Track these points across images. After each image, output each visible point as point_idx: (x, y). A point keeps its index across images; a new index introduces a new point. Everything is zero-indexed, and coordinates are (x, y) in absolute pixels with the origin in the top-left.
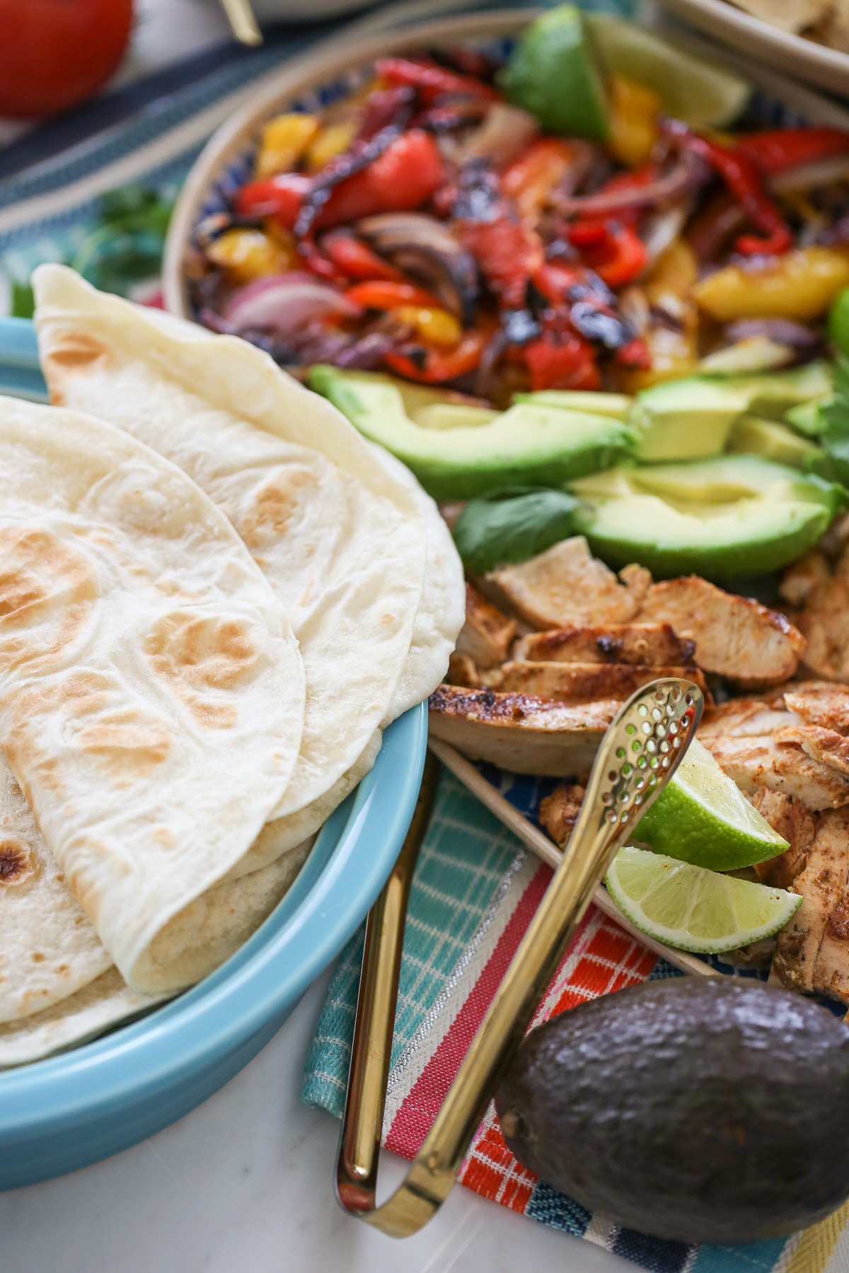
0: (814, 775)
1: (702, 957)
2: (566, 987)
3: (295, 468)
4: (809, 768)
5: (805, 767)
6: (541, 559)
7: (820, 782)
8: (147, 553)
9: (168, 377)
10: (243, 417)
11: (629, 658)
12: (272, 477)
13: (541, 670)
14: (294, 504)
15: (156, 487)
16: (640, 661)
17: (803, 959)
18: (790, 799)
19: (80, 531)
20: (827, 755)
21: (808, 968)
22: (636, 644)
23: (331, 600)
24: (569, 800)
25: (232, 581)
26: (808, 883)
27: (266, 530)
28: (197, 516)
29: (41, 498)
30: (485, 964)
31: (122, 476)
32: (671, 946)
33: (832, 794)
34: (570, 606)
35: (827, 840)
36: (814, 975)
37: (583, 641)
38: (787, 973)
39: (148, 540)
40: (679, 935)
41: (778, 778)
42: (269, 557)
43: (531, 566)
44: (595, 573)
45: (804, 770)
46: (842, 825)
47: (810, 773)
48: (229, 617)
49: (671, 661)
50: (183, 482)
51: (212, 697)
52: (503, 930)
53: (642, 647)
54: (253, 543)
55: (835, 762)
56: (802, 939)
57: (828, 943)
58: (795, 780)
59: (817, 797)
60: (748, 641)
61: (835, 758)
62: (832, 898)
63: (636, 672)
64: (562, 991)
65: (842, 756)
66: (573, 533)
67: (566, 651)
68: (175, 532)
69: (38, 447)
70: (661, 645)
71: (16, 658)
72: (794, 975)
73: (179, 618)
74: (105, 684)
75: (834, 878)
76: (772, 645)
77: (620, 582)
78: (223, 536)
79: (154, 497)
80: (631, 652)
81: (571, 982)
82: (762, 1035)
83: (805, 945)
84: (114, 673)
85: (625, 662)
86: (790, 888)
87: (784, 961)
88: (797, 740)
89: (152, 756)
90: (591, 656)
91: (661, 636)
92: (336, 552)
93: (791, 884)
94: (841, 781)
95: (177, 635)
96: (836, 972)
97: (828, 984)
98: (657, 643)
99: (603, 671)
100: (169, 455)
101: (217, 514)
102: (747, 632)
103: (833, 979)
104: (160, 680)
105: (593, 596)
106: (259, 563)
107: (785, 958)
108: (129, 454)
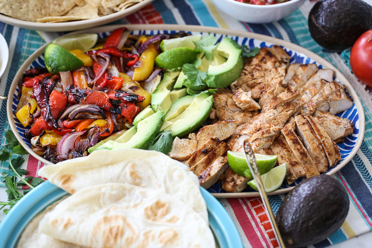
0: (265, 141)
1: (279, 188)
2: (257, 216)
3: (129, 165)
4: (263, 141)
5: (262, 141)
6: (173, 147)
7: (267, 142)
8: (123, 204)
9: (86, 170)
10: (107, 165)
11: (210, 150)
12: (128, 170)
13: (197, 166)
14: (137, 172)
15: (112, 190)
16: (212, 149)
17: (293, 174)
18: (264, 149)
19: (108, 211)
20: (264, 136)
21: (294, 175)
22: (209, 146)
23: (165, 182)
24: (228, 183)
25: (144, 195)
26: (281, 161)
27: (138, 181)
28: (124, 189)
29: (94, 211)
30: (240, 225)
31: (104, 194)
32: (274, 191)
33: (270, 142)
34: (187, 151)
35: (276, 151)
36: (296, 176)
37: (198, 154)
38: (292, 179)
39: (121, 201)
40: (273, 188)
41: (259, 147)
42: (143, 185)
43: (173, 149)
44: (184, 141)
45: (263, 142)
46: (274, 147)
47: (264, 141)
48: (154, 201)
49: (217, 144)
50: (116, 185)
51: (168, 217)
52: (236, 217)
53: (210, 146)
54: (138, 185)
55: (267, 136)
56: (290, 171)
57: (294, 168)
58: (262, 145)
59: (267, 145)
60: (225, 129)
61: (266, 135)
62: (287, 160)
63: (214, 151)
64: (258, 217)
65: (266, 134)
66: (174, 138)
67: (197, 159)
68: (124, 195)
69: (83, 202)
70: (213, 143)
71: (129, 242)
72: (294, 179)
73: (146, 209)
74: (149, 232)
75: (283, 156)
76: (230, 126)
77: (190, 139)
78: (132, 189)
79: (114, 192)
80: (209, 149)
81: (257, 214)
82: (321, 186)
83: (291, 171)
84: (148, 229)
85: (210, 151)
86: (279, 164)
87: (290, 178)
88: (257, 138)
89: (175, 235)
90: (203, 155)
91: (212, 141)
92: (154, 173)
93: (279, 163)
94: (270, 138)
95: (150, 212)
96: (300, 171)
97: (300, 175)
98: (212, 143)
99: (208, 156)
100: (106, 182)
101: (127, 186)
102: (223, 128)
103: (300, 173)
104: (156, 223)
105: (188, 146)
106: (143, 187)
107: (289, 177)
108: (100, 189)
